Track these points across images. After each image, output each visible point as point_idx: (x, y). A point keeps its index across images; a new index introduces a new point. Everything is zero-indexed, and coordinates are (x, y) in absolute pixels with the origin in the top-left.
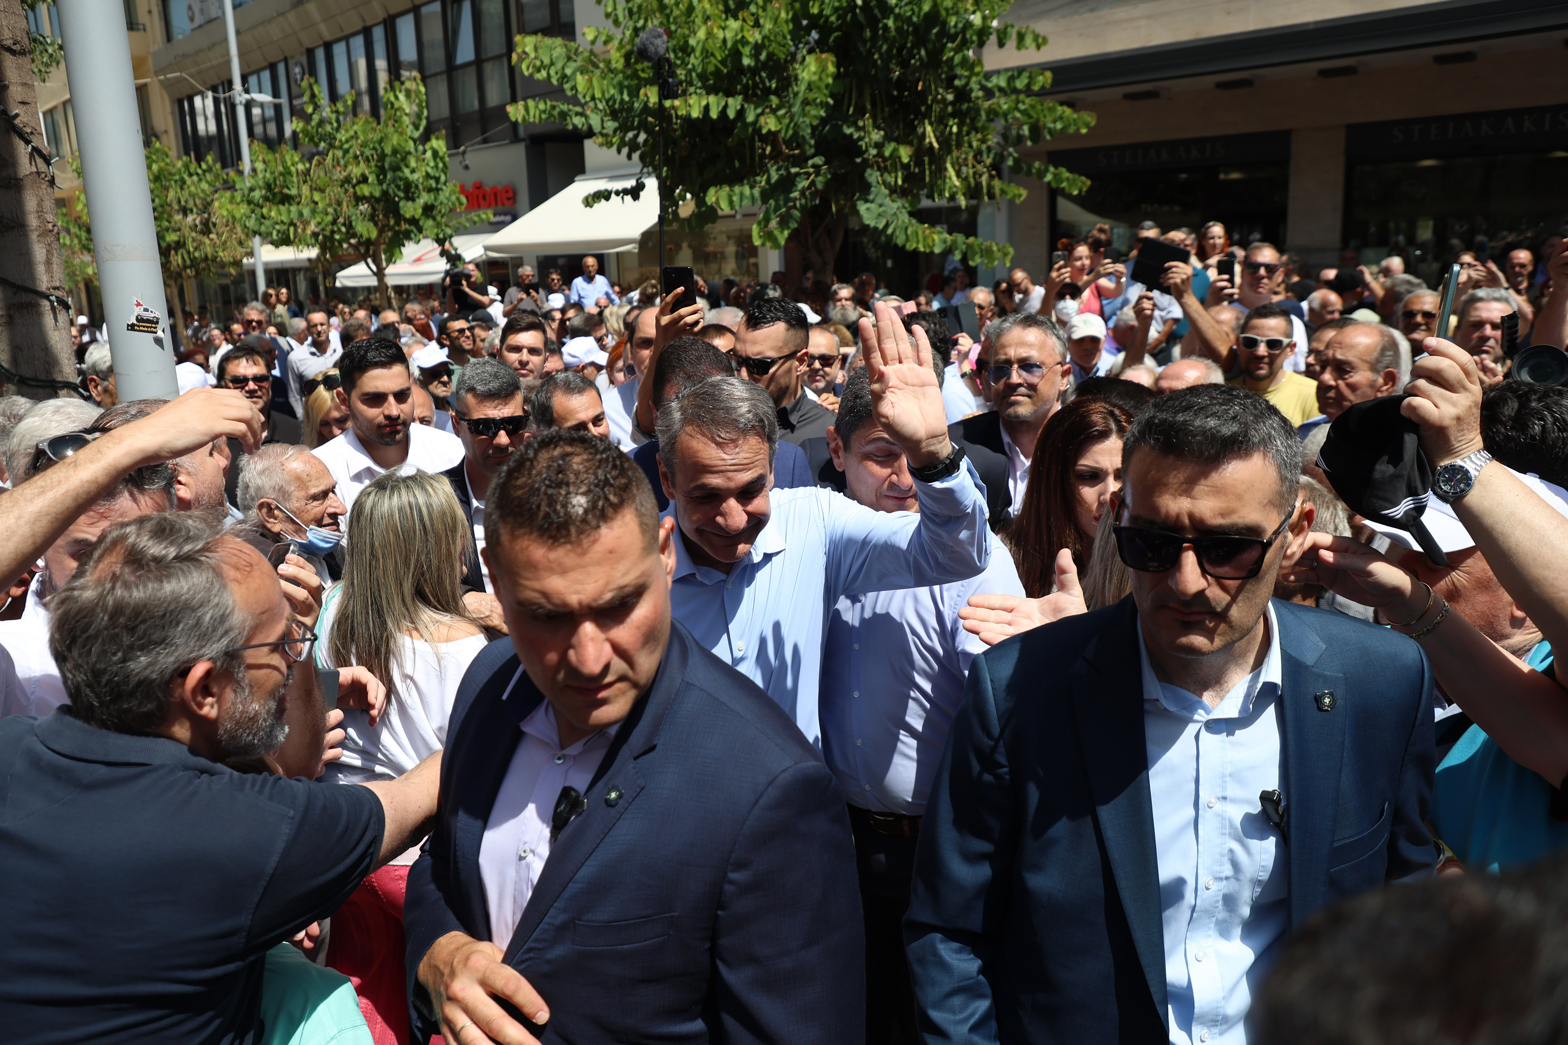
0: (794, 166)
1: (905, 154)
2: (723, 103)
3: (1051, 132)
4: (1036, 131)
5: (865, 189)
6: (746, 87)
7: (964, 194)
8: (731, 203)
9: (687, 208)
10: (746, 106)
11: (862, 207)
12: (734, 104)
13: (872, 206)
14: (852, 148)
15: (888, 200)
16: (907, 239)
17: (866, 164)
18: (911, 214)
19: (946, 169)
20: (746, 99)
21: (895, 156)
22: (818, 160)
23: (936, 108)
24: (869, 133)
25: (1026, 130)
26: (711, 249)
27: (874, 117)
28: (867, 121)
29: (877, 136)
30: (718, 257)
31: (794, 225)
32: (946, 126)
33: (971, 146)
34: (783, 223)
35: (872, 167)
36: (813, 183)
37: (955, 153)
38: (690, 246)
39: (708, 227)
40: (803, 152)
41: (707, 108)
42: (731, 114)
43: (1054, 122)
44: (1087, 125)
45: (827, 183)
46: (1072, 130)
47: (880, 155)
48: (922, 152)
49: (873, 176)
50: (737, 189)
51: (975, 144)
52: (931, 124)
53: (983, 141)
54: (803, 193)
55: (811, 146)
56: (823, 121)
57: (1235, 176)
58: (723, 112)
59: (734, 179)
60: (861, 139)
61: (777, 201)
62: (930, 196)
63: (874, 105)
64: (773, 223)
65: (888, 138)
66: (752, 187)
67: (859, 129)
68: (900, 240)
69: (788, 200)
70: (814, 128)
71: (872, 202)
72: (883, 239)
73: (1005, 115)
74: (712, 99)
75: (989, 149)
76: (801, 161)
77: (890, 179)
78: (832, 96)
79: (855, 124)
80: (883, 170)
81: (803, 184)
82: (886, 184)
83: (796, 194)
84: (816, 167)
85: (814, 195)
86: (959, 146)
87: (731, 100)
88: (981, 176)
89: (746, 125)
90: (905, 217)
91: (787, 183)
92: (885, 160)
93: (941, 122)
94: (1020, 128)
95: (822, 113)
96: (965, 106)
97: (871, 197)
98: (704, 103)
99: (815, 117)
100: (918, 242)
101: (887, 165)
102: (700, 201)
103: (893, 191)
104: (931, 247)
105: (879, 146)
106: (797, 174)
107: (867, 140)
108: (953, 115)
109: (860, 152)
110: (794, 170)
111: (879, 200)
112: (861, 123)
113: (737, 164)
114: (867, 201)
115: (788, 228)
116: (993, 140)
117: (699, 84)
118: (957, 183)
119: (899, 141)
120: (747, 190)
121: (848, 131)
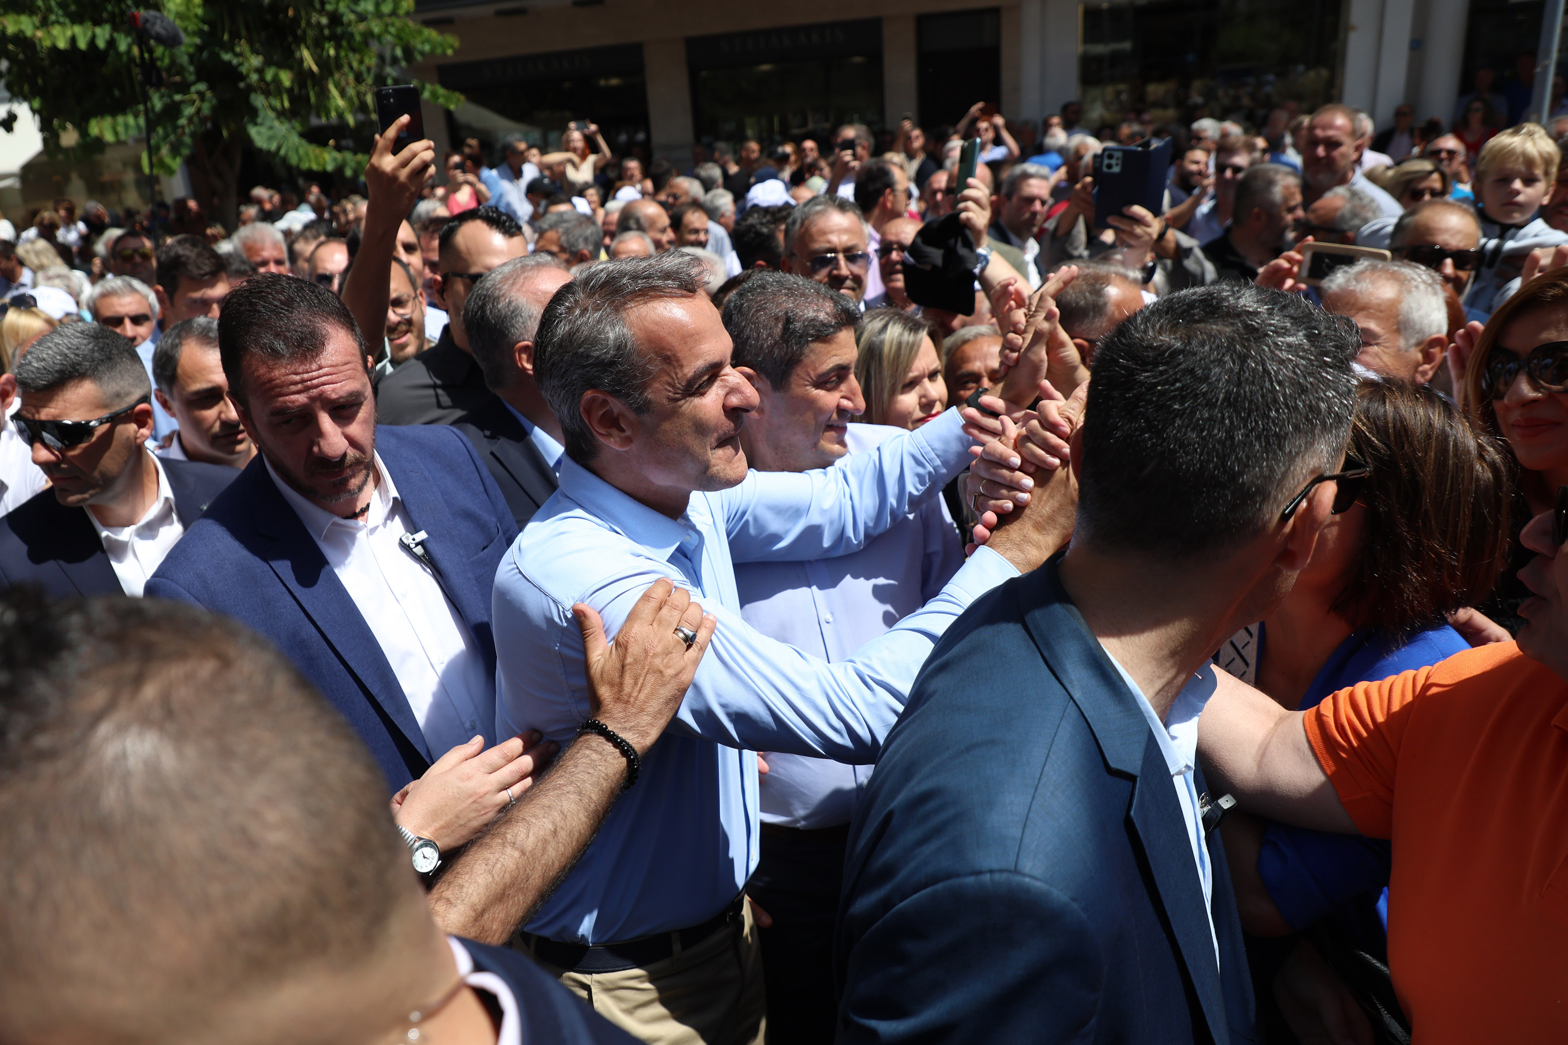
0: (178, 92)
1: (286, 78)
2: (89, 34)
3: (422, 53)
4: (408, 52)
5: (253, 114)
6: (113, 15)
7: (351, 112)
8: (116, 133)
9: (69, 138)
10: (116, 35)
11: (253, 131)
12: (103, 34)
13: (263, 129)
14: (233, 74)
15: (276, 124)
16: (300, 159)
17: (250, 89)
18: (302, 135)
19: (329, 91)
20: (115, 28)
21: (276, 80)
22: (202, 87)
23: (310, 33)
24: (247, 59)
25: (399, 52)
26: (106, 177)
27: (251, 43)
28: (242, 46)
29: (256, 61)
30: (116, 187)
31: (186, 152)
32: (323, 49)
33: (351, 67)
34: (175, 151)
35: (255, 91)
36: (199, 110)
37: (337, 76)
38: (81, 176)
39: (98, 157)
40: (184, 80)
41: (73, 40)
42: (101, 44)
43: (423, 43)
44: (452, 47)
45: (214, 109)
46: (439, 51)
47: (262, 79)
48: (302, 76)
49: (258, 100)
50: (120, 119)
51: (355, 65)
52: (308, 48)
53: (361, 62)
54: (190, 119)
55: (190, 74)
56: (200, 49)
57: (614, 82)
58: (92, 43)
59: (116, 108)
60: (241, 64)
61: (165, 129)
62: (319, 116)
63: (248, 29)
64: (165, 151)
65: (268, 63)
66: (136, 116)
67: (237, 55)
68: (294, 160)
69: (175, 127)
70: (191, 57)
71: (261, 124)
72: (278, 160)
73: (379, 38)
74: (77, 30)
75: (369, 69)
76: (184, 88)
77: (277, 104)
78: (204, 21)
79: (232, 50)
80: (267, 93)
81: (189, 111)
82: (273, 109)
83: (183, 121)
84: (201, 95)
85: (203, 121)
86: (339, 67)
87: (98, 30)
88: (365, 95)
89: (119, 55)
90: (295, 139)
91: (172, 111)
92: (267, 84)
93: (317, 47)
94: (393, 49)
95: (197, 40)
96: (339, 30)
97: (259, 120)
98: (69, 33)
99: (190, 45)
100: (310, 161)
101: (271, 89)
102: (84, 132)
103: (281, 114)
104: (324, 164)
105: (260, 71)
106: (182, 102)
107: (246, 64)
108: (329, 39)
109: (243, 77)
110: (178, 97)
111: (268, 123)
112: (238, 49)
113: (117, 93)
114: (256, 124)
115: (180, 155)
116: (371, 61)
117: (60, 12)
118: (341, 103)
119: (280, 65)
120: (131, 120)
121: (226, 57)
